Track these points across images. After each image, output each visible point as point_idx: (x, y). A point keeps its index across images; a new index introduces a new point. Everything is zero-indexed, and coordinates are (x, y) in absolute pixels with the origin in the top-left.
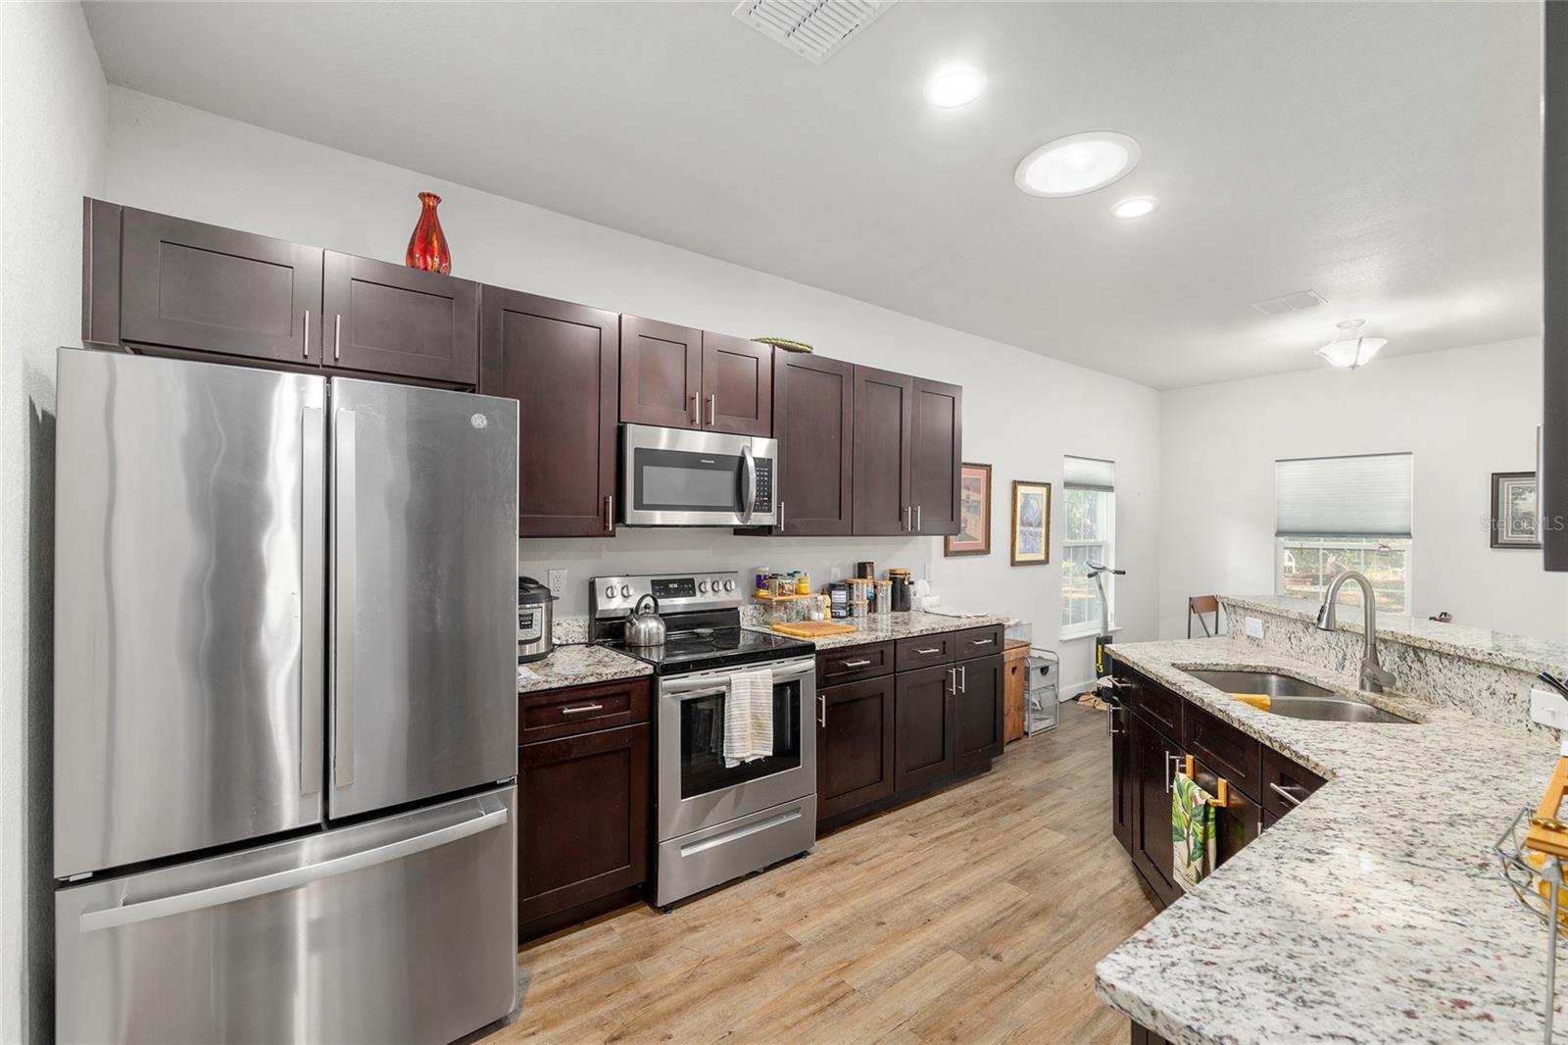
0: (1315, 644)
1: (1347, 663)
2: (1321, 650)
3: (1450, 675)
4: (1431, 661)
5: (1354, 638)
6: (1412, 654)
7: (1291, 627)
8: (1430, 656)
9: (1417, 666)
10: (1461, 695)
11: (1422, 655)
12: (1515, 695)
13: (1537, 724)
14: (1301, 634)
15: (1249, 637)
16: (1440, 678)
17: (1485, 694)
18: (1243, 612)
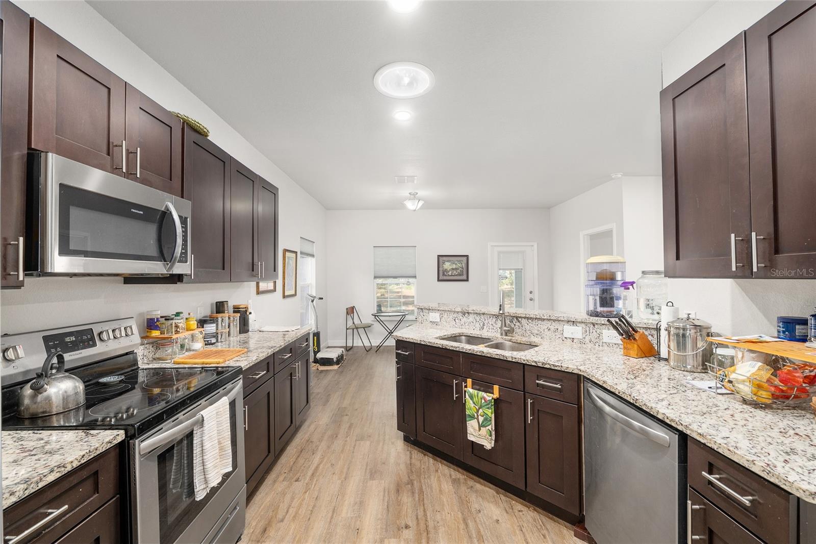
0: (469, 320)
1: (485, 327)
2: (472, 323)
3: (532, 325)
4: (524, 321)
5: (488, 317)
6: (515, 320)
7: (455, 315)
8: (523, 319)
9: (518, 324)
10: (537, 332)
11: (520, 320)
12: (557, 329)
13: (566, 338)
14: (461, 317)
15: (431, 322)
16: (528, 327)
17: (546, 330)
18: (427, 311)
